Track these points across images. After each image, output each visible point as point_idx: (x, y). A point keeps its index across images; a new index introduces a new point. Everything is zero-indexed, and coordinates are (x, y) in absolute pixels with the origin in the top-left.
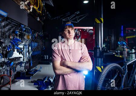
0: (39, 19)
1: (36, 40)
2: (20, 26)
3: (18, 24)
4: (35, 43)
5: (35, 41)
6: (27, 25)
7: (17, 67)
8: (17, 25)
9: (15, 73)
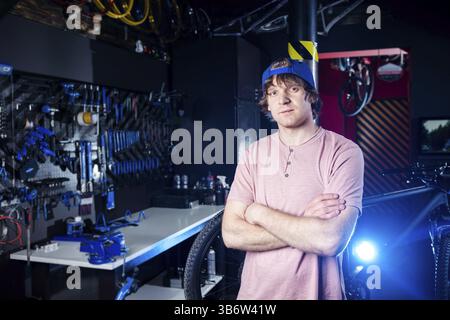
0: (140, 48)
1: (134, 122)
2: (60, 88)
3: (50, 84)
4: (129, 134)
5: (127, 125)
6: (91, 80)
7: (55, 206)
8: (48, 86)
9: (52, 222)
